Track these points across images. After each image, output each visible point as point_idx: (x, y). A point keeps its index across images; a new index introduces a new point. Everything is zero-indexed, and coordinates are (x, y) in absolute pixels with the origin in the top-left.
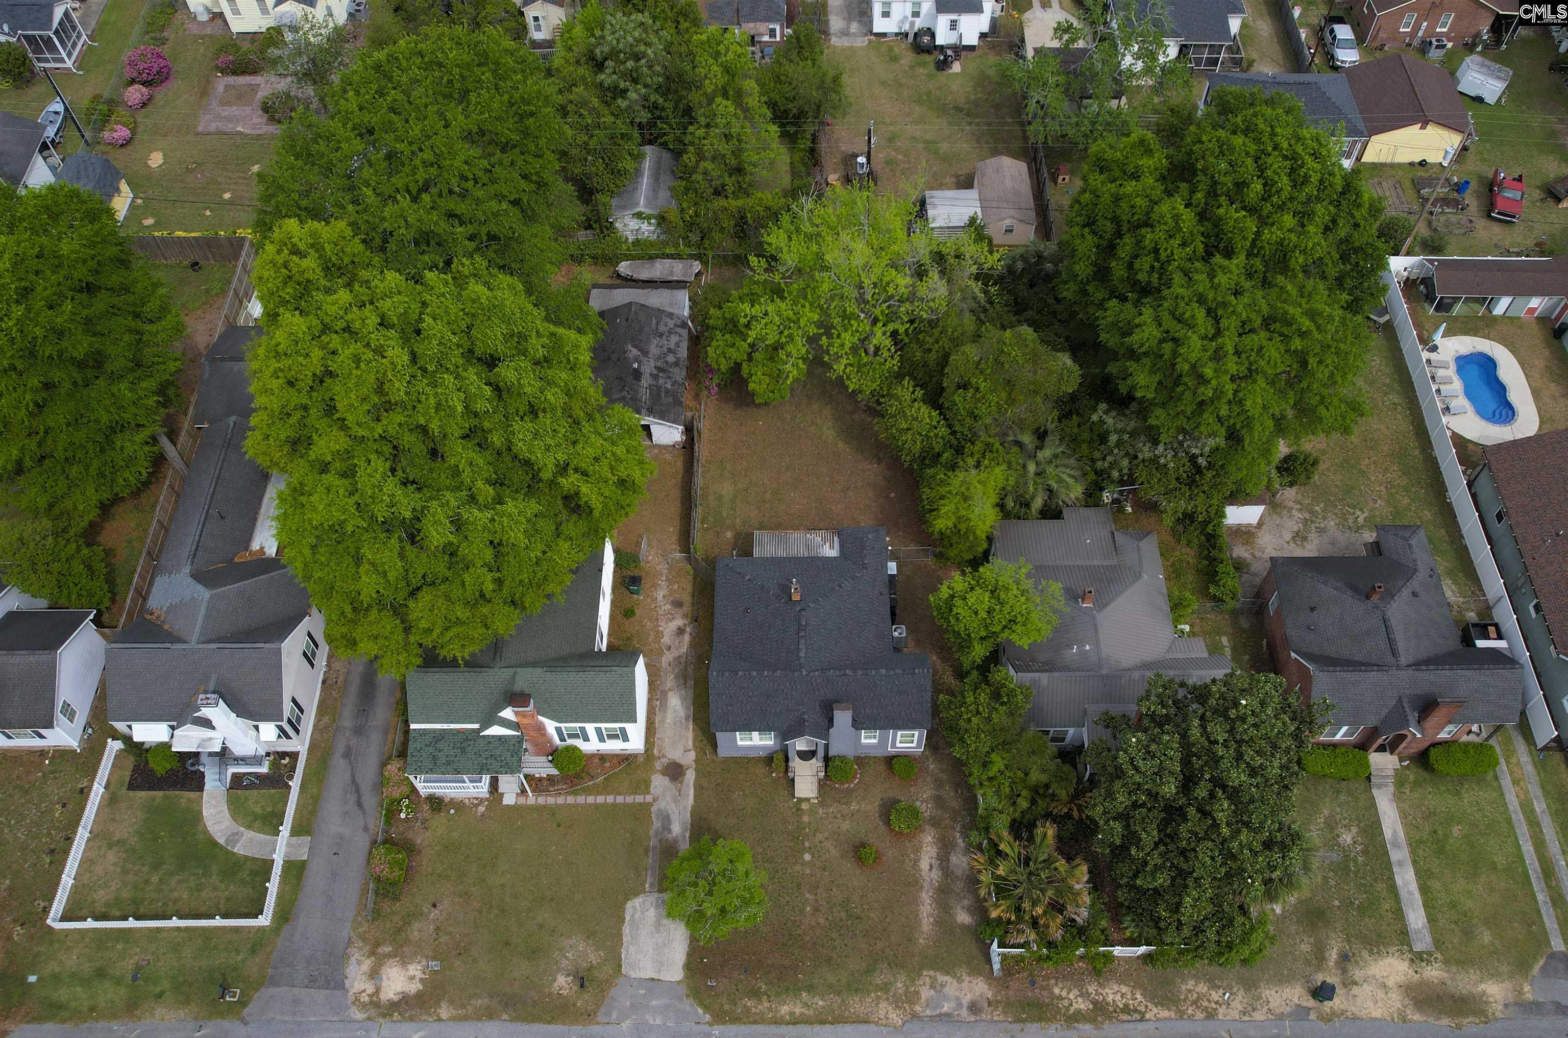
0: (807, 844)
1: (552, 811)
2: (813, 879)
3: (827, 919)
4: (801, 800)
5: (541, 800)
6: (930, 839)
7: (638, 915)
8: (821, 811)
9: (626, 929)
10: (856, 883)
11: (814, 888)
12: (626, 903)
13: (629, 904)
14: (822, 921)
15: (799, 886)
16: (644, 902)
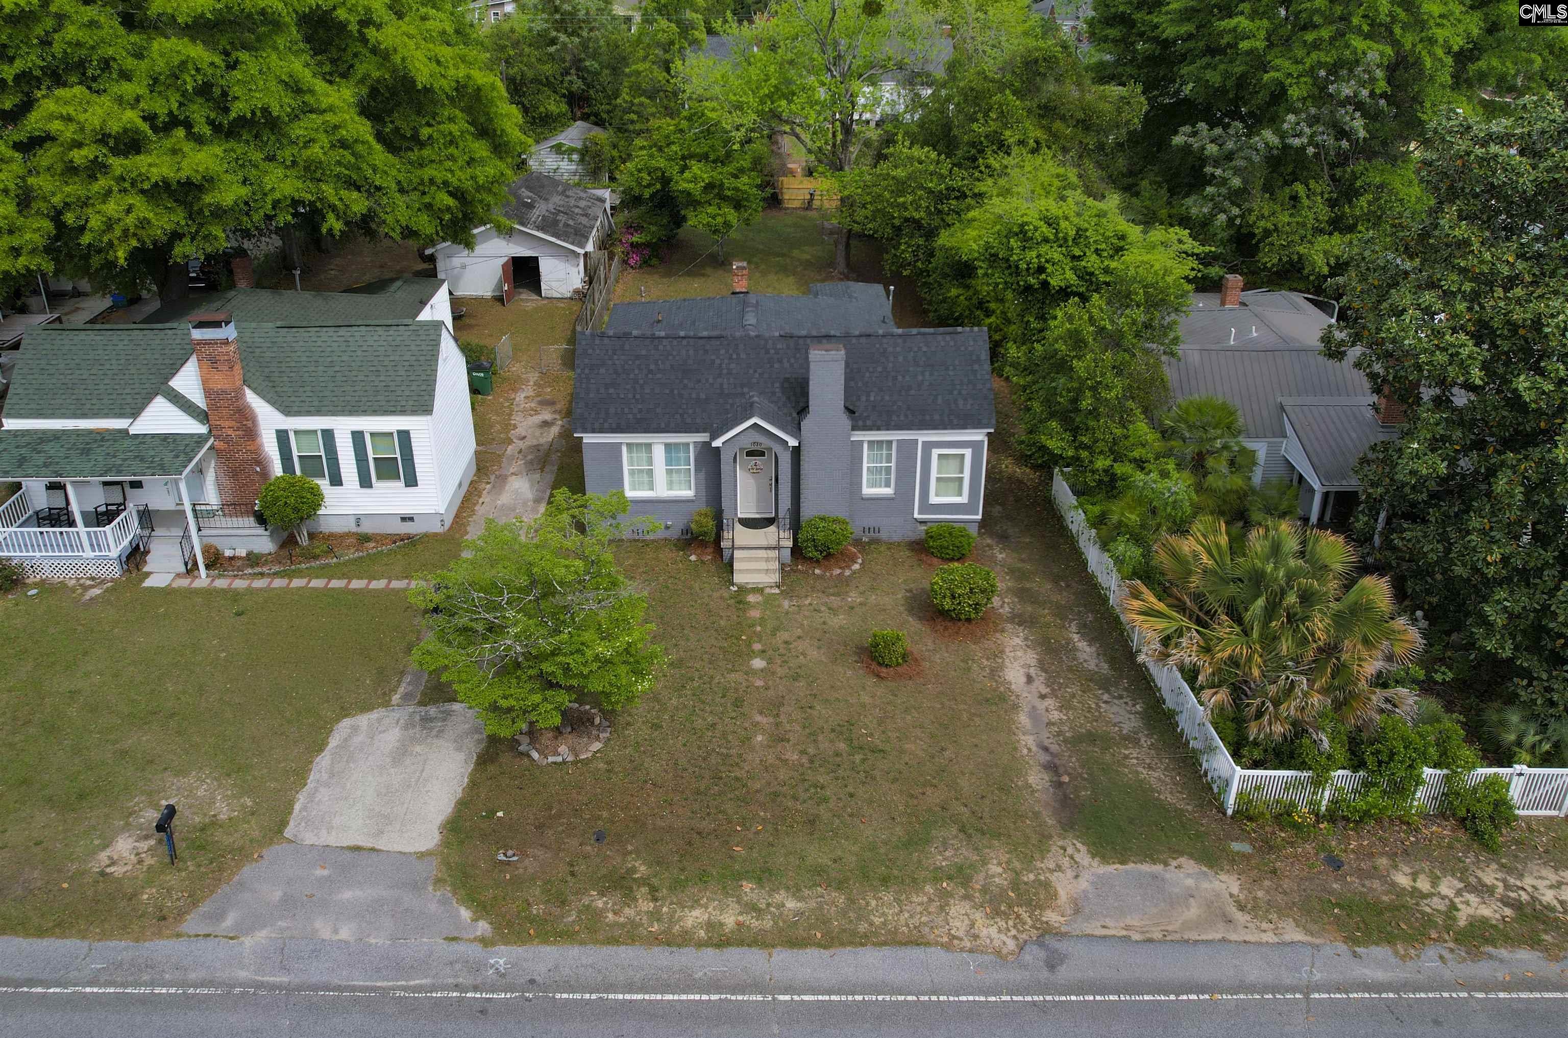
0: (757, 647)
1: (234, 596)
2: (771, 693)
3: (803, 752)
4: (743, 590)
5: (221, 583)
6: (1017, 641)
7: (358, 739)
8: (786, 604)
9: (323, 761)
10: (866, 699)
11: (774, 706)
12: (338, 720)
13: (346, 723)
14: (793, 757)
15: (738, 703)
16: (379, 720)
